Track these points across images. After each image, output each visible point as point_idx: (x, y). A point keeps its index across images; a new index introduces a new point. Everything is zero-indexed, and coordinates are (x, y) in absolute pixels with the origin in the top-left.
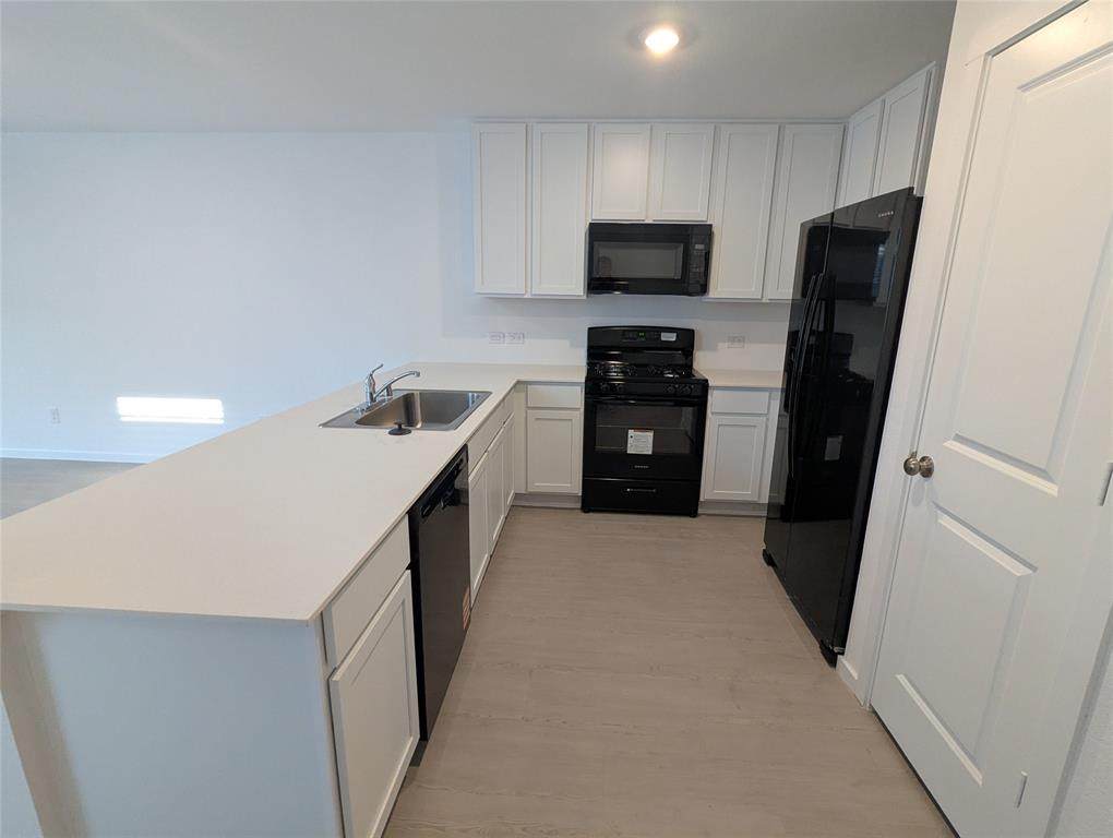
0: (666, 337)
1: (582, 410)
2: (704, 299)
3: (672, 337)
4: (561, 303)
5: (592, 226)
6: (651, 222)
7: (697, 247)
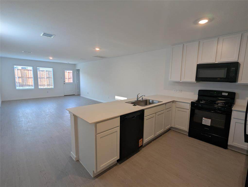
0: (223, 94)
1: (190, 110)
2: (236, 83)
3: (227, 94)
4: (190, 83)
5: (198, 65)
6: (217, 63)
7: (232, 68)
